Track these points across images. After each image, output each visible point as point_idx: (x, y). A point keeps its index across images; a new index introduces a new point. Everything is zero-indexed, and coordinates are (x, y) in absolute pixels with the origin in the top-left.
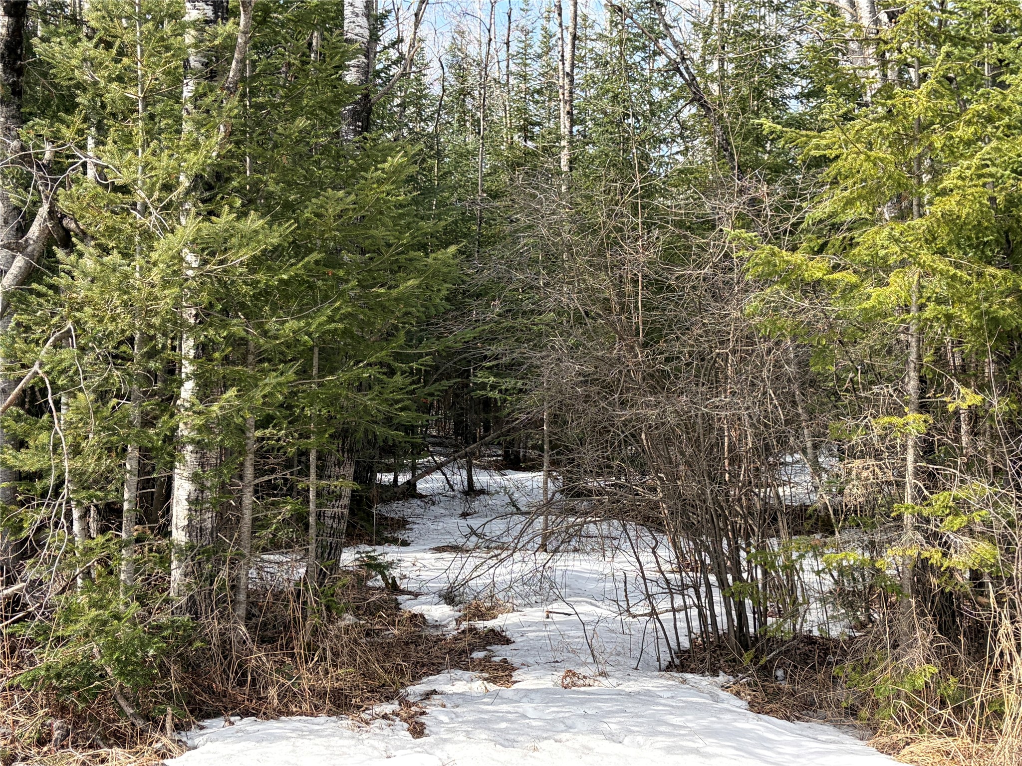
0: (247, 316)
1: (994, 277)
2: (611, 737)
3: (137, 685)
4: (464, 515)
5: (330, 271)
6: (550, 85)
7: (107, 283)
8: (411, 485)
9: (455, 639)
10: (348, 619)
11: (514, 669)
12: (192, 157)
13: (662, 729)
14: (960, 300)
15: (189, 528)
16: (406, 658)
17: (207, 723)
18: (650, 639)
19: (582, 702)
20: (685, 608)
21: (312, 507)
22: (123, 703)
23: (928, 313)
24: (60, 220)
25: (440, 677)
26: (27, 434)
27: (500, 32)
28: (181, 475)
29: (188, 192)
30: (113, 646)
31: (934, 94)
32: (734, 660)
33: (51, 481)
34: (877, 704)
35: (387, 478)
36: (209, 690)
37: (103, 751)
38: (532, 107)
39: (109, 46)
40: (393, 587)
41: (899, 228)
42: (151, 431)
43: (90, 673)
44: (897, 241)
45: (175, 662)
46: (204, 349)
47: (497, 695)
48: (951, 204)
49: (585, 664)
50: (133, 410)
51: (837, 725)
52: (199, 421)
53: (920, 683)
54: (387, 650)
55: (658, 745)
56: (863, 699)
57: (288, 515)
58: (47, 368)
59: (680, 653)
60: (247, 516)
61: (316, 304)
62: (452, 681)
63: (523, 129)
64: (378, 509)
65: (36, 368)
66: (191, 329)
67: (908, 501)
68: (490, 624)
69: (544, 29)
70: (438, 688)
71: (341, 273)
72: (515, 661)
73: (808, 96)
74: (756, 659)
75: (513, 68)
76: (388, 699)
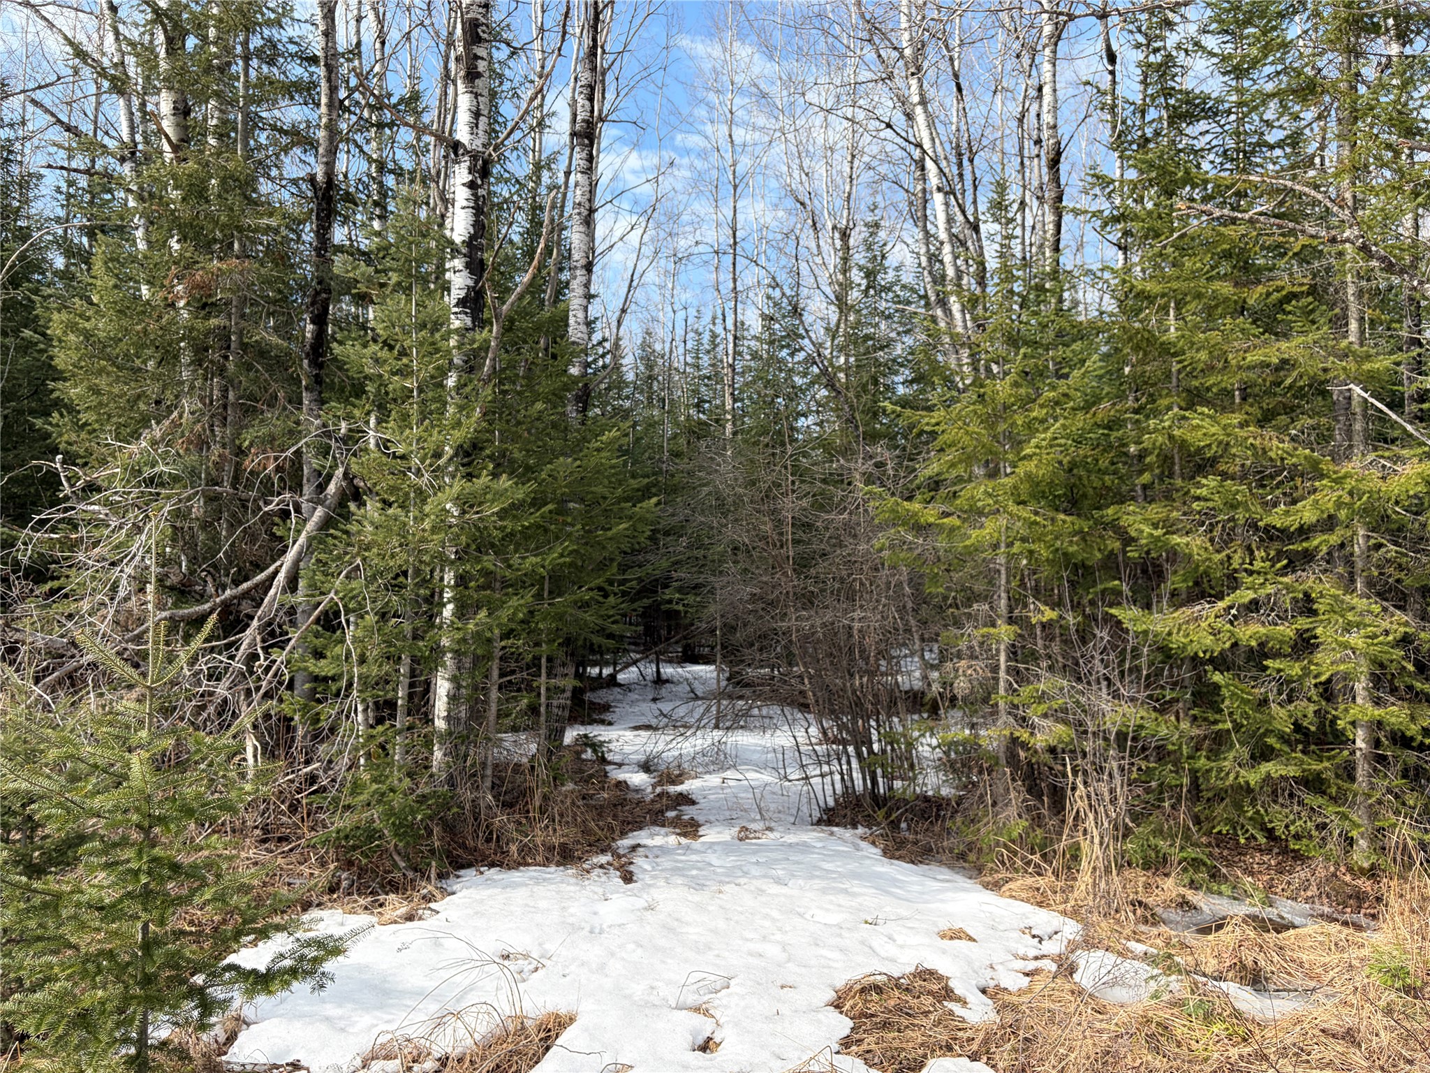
0: (495, 553)
1: (1064, 522)
2: (778, 881)
3: (408, 843)
4: (654, 700)
5: (561, 519)
6: (717, 374)
7: (390, 530)
8: (613, 677)
9: (653, 801)
10: (570, 786)
11: (699, 826)
12: (456, 433)
13: (817, 873)
14: (1039, 540)
15: (448, 718)
16: (615, 817)
17: (462, 872)
18: (804, 800)
19: (755, 853)
20: (831, 773)
21: (543, 699)
22: (397, 858)
23: (1016, 549)
24: (352, 480)
25: (643, 833)
26: (325, 646)
27: (680, 332)
28: (443, 678)
29: (451, 459)
30: (390, 813)
31: (1016, 384)
32: (869, 816)
33: (344, 683)
34: (980, 850)
35: (595, 671)
36: (464, 846)
37: (382, 898)
38: (703, 389)
39: (391, 348)
40: (603, 760)
41: (991, 484)
42: (421, 644)
43: (372, 834)
44: (990, 495)
45: (437, 825)
46: (462, 581)
47: (688, 848)
48: (1031, 466)
49: (754, 820)
50: (407, 627)
51: (951, 867)
52: (458, 636)
53: (1015, 834)
54: (600, 811)
55: (816, 887)
56: (970, 847)
57: (524, 707)
58: (341, 595)
59: (827, 810)
60: (494, 708)
61: (549, 543)
62: (652, 836)
63: (698, 406)
64: (588, 696)
65: (332, 595)
66: (452, 563)
67: (1002, 692)
68: (679, 788)
69: (711, 331)
70: (643, 842)
71: (569, 520)
72: (701, 819)
73: (912, 382)
74: (888, 815)
75: (689, 360)
76: (603, 851)
